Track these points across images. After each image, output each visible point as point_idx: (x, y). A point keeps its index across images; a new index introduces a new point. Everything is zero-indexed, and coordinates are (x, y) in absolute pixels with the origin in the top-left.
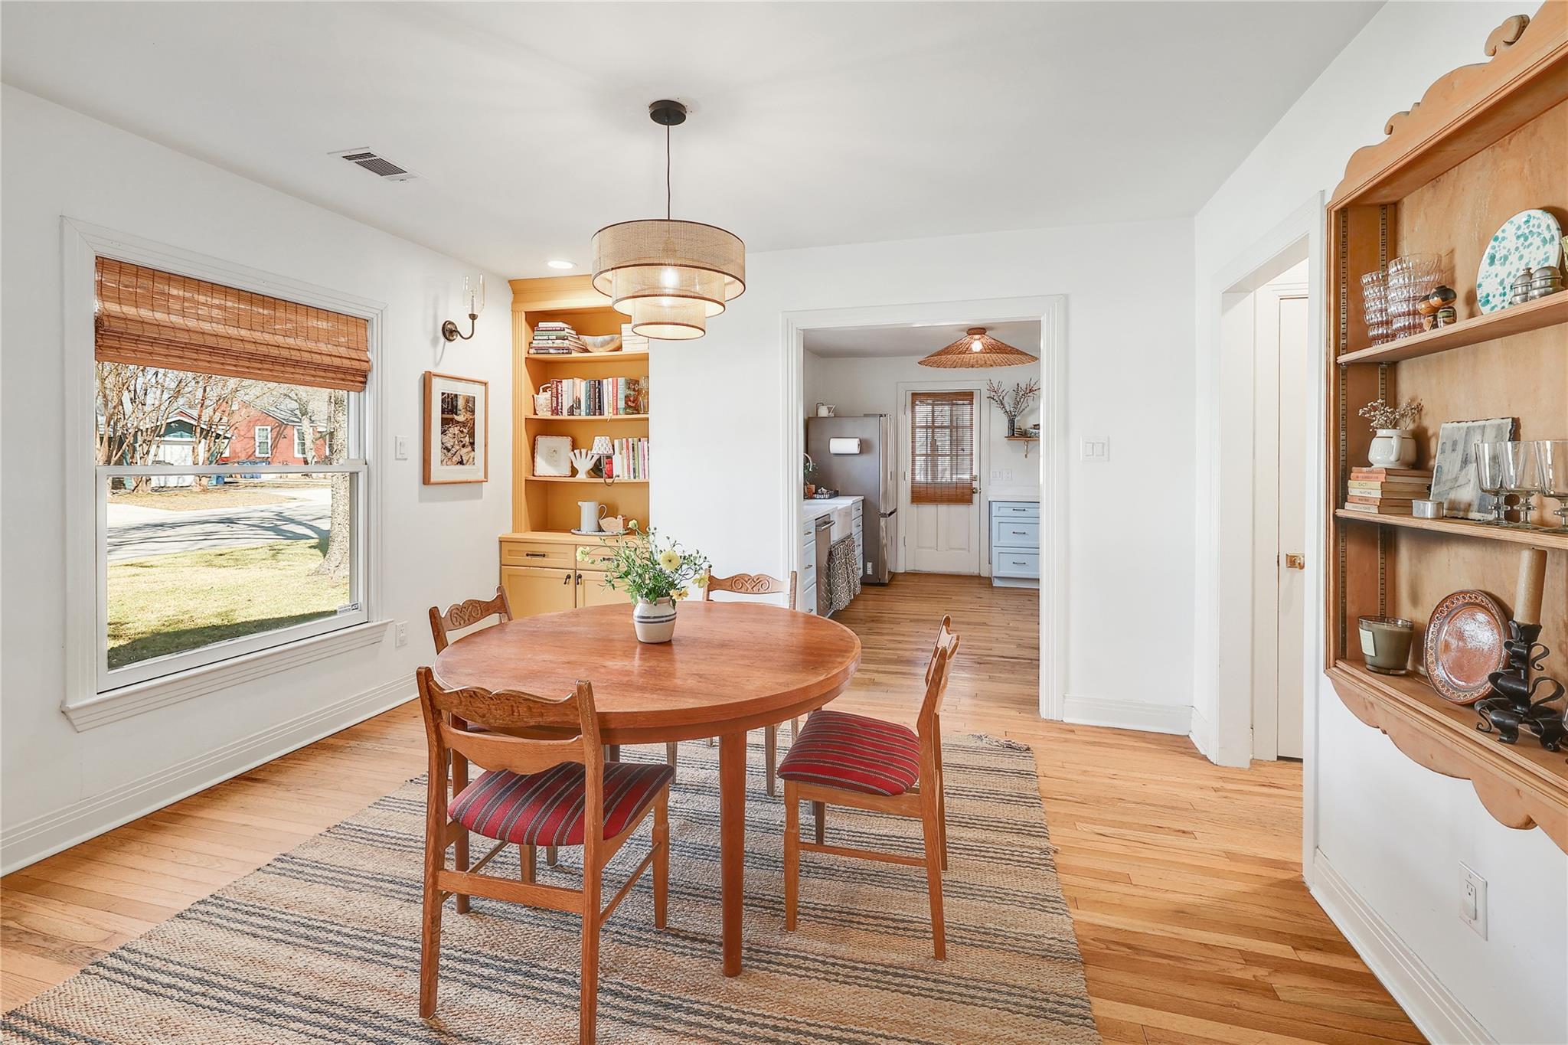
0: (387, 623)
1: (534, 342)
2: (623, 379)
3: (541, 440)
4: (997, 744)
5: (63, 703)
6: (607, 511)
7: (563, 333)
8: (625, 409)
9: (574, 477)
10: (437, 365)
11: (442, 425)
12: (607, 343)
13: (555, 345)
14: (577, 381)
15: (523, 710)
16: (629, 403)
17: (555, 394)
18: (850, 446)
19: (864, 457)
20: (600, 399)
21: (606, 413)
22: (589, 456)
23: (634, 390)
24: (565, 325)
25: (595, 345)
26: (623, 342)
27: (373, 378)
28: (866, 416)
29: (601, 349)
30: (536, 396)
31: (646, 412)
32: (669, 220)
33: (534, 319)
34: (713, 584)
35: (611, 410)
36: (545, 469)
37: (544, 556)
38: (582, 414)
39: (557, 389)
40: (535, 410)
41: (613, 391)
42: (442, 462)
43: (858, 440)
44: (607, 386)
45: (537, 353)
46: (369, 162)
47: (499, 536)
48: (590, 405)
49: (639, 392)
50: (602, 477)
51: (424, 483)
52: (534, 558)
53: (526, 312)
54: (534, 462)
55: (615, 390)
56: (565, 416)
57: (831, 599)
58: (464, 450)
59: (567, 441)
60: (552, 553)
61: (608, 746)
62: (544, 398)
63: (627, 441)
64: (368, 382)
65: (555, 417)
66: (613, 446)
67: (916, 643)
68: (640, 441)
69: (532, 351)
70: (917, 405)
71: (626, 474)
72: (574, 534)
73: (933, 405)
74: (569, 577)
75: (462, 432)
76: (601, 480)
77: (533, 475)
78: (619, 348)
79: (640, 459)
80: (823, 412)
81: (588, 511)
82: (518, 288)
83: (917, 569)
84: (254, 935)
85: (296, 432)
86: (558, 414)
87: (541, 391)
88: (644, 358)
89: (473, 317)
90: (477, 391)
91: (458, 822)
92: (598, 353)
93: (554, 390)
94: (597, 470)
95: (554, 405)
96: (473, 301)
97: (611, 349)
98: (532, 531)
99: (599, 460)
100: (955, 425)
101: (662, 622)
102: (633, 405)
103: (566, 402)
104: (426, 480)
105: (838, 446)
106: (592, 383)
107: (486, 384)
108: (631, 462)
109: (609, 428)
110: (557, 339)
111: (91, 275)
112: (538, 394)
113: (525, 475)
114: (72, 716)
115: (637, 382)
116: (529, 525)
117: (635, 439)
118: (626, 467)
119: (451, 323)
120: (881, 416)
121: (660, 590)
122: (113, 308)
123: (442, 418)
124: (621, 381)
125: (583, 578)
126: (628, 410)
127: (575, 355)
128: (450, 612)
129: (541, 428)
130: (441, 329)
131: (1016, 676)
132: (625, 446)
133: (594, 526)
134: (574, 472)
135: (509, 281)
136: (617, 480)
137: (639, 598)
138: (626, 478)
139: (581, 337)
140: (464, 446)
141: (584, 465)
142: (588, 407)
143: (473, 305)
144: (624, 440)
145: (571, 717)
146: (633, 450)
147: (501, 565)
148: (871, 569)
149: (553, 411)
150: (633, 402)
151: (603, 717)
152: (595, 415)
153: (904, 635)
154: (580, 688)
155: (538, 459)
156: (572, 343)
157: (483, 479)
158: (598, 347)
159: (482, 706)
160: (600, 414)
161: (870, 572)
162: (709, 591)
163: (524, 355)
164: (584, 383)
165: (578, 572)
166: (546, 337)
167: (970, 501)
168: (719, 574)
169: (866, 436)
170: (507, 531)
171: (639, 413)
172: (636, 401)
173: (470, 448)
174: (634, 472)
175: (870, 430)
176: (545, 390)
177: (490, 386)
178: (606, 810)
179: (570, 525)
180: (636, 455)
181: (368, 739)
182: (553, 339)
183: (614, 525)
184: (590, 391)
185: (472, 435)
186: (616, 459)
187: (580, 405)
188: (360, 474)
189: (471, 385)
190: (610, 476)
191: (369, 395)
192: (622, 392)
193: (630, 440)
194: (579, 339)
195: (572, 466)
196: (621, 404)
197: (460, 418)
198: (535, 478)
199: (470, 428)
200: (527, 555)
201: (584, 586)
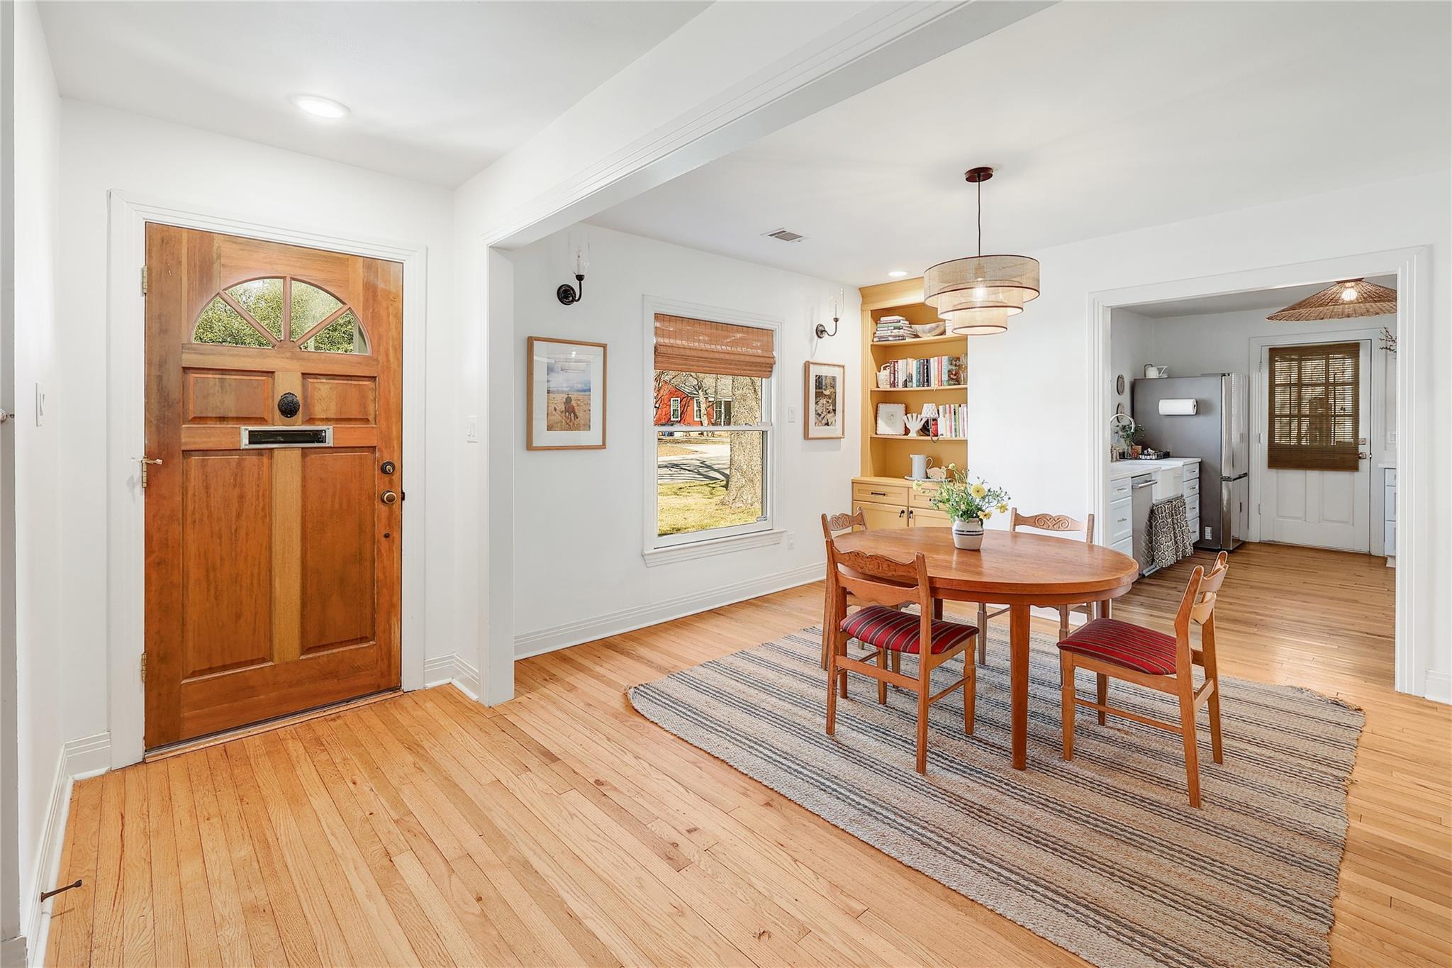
0: (783, 532)
1: (877, 332)
2: (947, 357)
3: (881, 406)
4: (1320, 698)
5: (642, 550)
6: (933, 462)
7: (899, 324)
8: (948, 380)
9: (907, 435)
10: (813, 356)
11: (816, 398)
12: (934, 329)
13: (893, 334)
14: (910, 360)
15: (885, 566)
16: (952, 376)
17: (892, 372)
18: (1185, 406)
19: (1201, 419)
20: (927, 373)
21: (933, 385)
22: (919, 419)
23: (956, 365)
24: (901, 318)
25: (924, 332)
26: (947, 328)
27: (776, 368)
28: (1204, 375)
29: (928, 335)
30: (878, 373)
31: (965, 383)
32: (980, 257)
33: (877, 315)
34: (1018, 520)
35: (936, 382)
36: (884, 429)
37: (884, 495)
38: (914, 386)
39: (894, 368)
40: (877, 384)
41: (939, 368)
42: (815, 423)
43: (1192, 400)
44: (934, 363)
45: (880, 341)
46: (783, 235)
47: (852, 478)
48: (919, 379)
49: (960, 366)
50: (929, 436)
51: (805, 439)
52: (878, 496)
53: (871, 311)
54: (876, 423)
55: (940, 368)
56: (900, 388)
57: (1153, 556)
58: (829, 415)
59: (902, 407)
60: (891, 493)
61: (933, 599)
62: (884, 375)
63: (950, 407)
64: (773, 371)
65: (892, 389)
66: (938, 411)
67: (1251, 607)
68: (960, 406)
69: (875, 340)
70: (1277, 361)
71: (949, 433)
72: (906, 479)
73: (1300, 361)
74: (903, 512)
75: (828, 402)
76: (929, 438)
77: (876, 434)
78: (943, 333)
79: (960, 421)
80: (1152, 373)
81: (918, 462)
82: (866, 293)
83: (1275, 540)
84: (738, 681)
85: (695, 401)
86: (894, 387)
87: (882, 369)
88: (964, 339)
89: (836, 320)
90: (836, 372)
91: (846, 631)
92: (926, 338)
93: (892, 368)
94: (925, 430)
95: (892, 380)
96: (836, 308)
97: (937, 333)
98: (875, 476)
99: (927, 422)
100: (1331, 380)
101: (973, 535)
102: (955, 377)
103: (901, 378)
104: (806, 436)
105: (1167, 407)
106: (922, 361)
107: (843, 367)
108: (953, 424)
109: (934, 396)
110: (894, 329)
111: (651, 324)
112: (880, 372)
113: (870, 433)
114: (646, 558)
115: (958, 359)
116: (872, 472)
117: (956, 405)
118: (948, 428)
119: (821, 325)
120: (1224, 375)
121: (971, 513)
122: (661, 340)
123: (816, 392)
124: (945, 359)
125: (914, 513)
126: (950, 382)
127: (908, 340)
128: (832, 518)
129: (883, 398)
130: (815, 329)
131: (1377, 652)
132: (948, 411)
133: (923, 474)
134: (907, 431)
135: (860, 289)
136: (941, 438)
137: (956, 517)
138: (949, 436)
139: (913, 326)
140: (829, 412)
141: (915, 426)
142: (918, 381)
143: (836, 311)
144: (947, 406)
145: (913, 574)
146: (955, 414)
147: (853, 500)
148: (1210, 534)
149: (891, 384)
150: (955, 375)
151: (931, 579)
152: (924, 386)
153: (1238, 598)
154: (917, 557)
155: (880, 421)
156: (906, 332)
157: (841, 436)
158: (926, 333)
159: (861, 561)
160: (928, 386)
161: (1208, 536)
162: (1015, 525)
163: (870, 343)
164: (915, 362)
165: (910, 509)
166: (886, 328)
167: (1354, 468)
168: (1025, 512)
169: (1203, 396)
170: (857, 475)
171: (959, 384)
172: (957, 375)
173: (833, 414)
174: (956, 431)
175: (1208, 389)
176: (885, 369)
177: (846, 367)
178: (933, 639)
179: (906, 473)
180: (957, 419)
181: (775, 604)
182: (891, 329)
183: (939, 473)
184: (920, 368)
185: (834, 404)
186: (941, 421)
187: (912, 379)
188: (769, 432)
189: (831, 368)
190: (936, 435)
191: (774, 379)
192: (946, 367)
193: (952, 406)
194: (911, 327)
195: (906, 427)
196: (945, 377)
197: (827, 393)
198: (878, 436)
199: (832, 398)
200: (872, 493)
201: (915, 520)
